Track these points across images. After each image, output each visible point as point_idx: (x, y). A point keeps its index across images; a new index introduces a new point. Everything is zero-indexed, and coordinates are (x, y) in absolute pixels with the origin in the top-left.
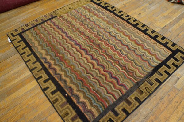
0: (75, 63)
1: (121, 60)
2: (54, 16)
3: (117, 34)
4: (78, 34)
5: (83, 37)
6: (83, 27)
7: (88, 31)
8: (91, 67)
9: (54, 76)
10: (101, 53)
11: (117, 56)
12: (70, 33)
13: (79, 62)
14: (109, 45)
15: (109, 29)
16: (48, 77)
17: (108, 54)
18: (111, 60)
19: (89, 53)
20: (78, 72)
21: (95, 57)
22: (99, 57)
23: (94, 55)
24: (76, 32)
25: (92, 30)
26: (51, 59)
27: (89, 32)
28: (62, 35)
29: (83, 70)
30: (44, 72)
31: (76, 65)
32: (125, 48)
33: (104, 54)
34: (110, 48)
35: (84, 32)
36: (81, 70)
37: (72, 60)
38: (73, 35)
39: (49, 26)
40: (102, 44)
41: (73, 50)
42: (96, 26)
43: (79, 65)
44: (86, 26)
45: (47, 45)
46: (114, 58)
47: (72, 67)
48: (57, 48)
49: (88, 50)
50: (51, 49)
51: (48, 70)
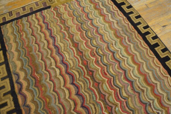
0: (53, 94)
1: (116, 105)
2: (48, 5)
3: (123, 56)
4: (70, 45)
5: (75, 51)
6: (79, 33)
7: (85, 41)
8: (71, 107)
9: (22, 108)
10: (91, 87)
11: (112, 99)
12: (59, 40)
13: (58, 94)
14: (106, 74)
15: (114, 46)
16: (15, 106)
17: (100, 92)
18: (102, 103)
19: (75, 82)
20: (53, 111)
21: (82, 91)
22: (88, 93)
23: (81, 88)
24: (68, 41)
25: (91, 41)
26: (25, 79)
27: (85, 43)
28: (48, 42)
29: (60, 109)
30: (11, 98)
31: (53, 99)
32: (128, 86)
33: (95, 91)
34: (106, 80)
35: (78, 43)
36: (57, 109)
37: (51, 88)
38: (62, 45)
39: (37, 22)
40: (97, 70)
41: (56, 71)
42: (98, 35)
43: (57, 100)
44: (85, 32)
45: (25, 54)
46: (107, 101)
47: (48, 100)
48: (36, 62)
49: (75, 77)
50: (29, 62)
51: (16, 96)
